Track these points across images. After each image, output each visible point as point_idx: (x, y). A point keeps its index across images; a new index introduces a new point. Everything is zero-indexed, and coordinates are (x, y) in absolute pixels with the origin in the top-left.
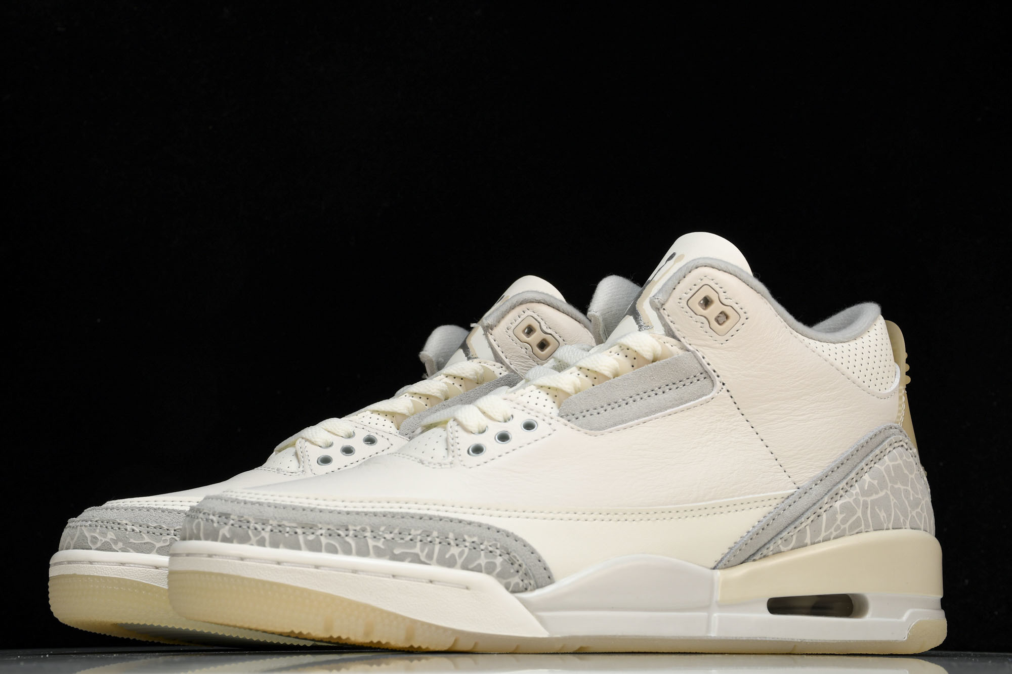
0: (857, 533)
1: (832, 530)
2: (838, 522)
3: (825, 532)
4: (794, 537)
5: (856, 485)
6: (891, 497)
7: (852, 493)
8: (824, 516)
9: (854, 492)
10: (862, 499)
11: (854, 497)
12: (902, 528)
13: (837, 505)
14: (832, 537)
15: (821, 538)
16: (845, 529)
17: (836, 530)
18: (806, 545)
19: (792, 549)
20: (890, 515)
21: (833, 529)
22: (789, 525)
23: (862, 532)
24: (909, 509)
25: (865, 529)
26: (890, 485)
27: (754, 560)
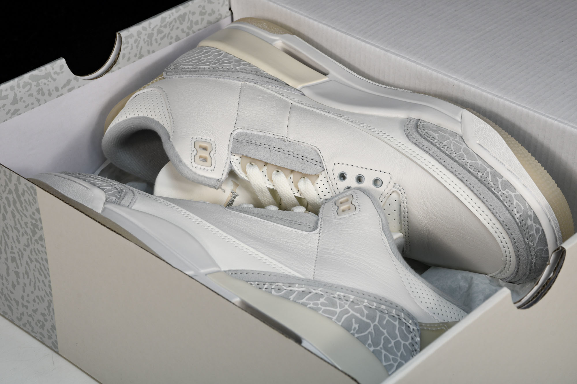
2: (319, 302)
6: (371, 328)
8: (312, 294)
16: (320, 308)
18: (289, 299)
19: (279, 296)
21: (313, 302)
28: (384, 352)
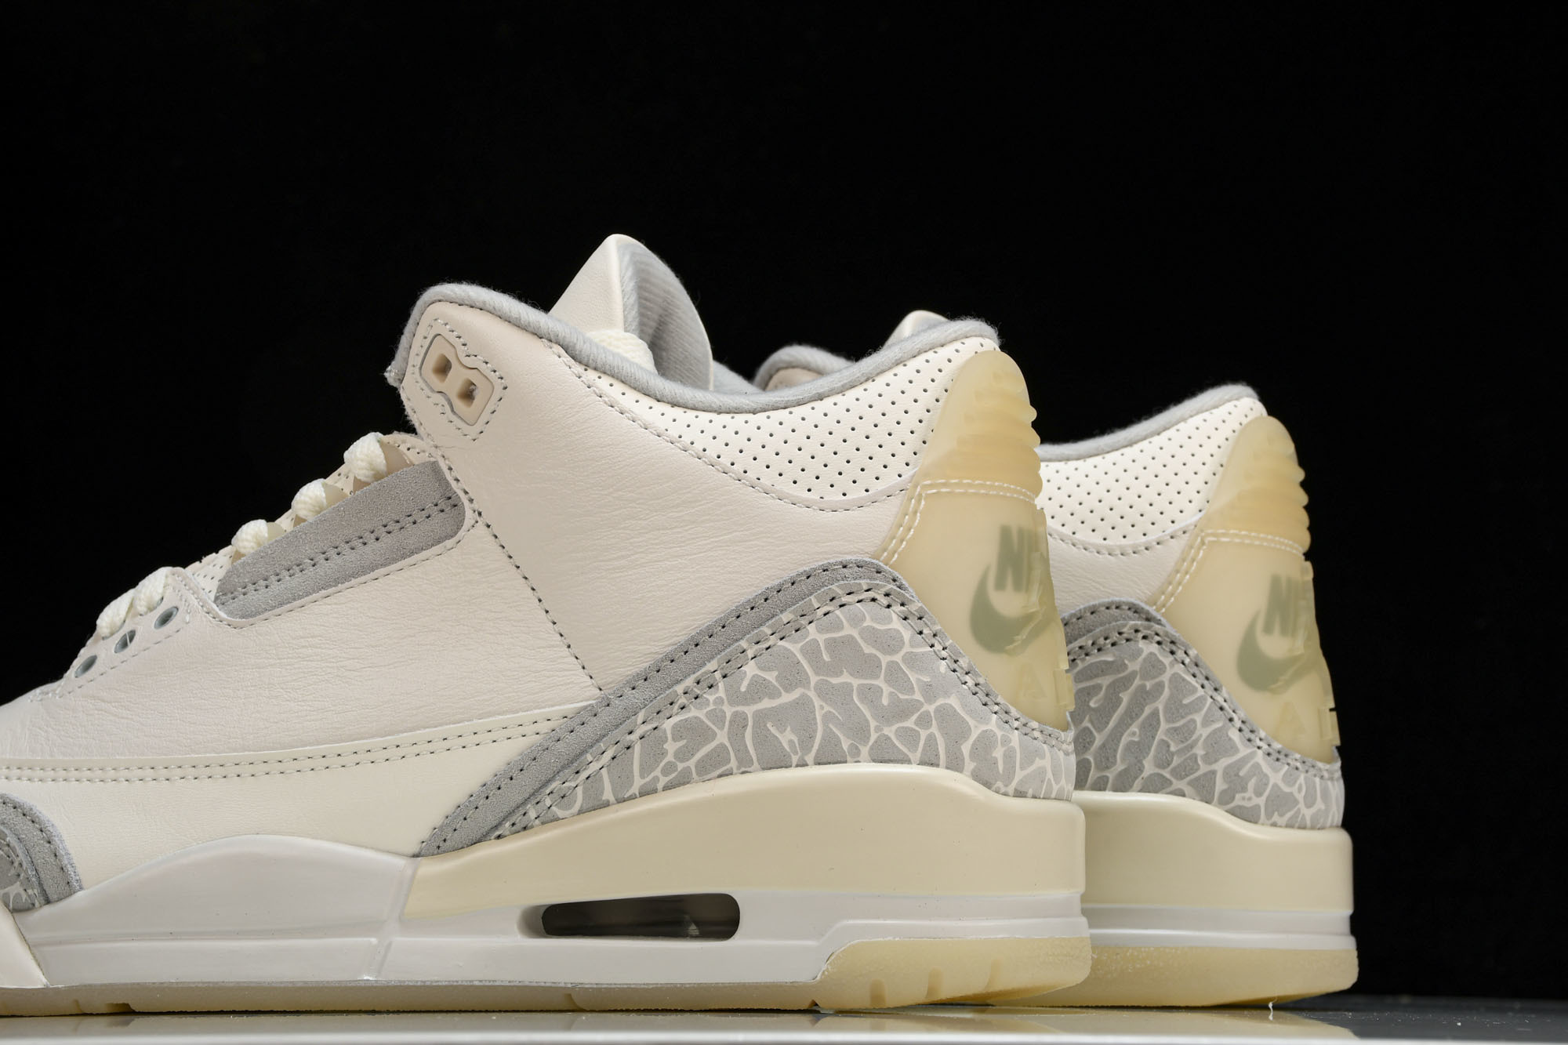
0: (720, 776)
1: (657, 772)
2: (670, 758)
3: (642, 776)
4: (579, 790)
5: (721, 685)
6: (817, 702)
7: (707, 700)
8: (637, 748)
9: (711, 698)
10: (729, 711)
11: (712, 707)
12: (846, 762)
13: (668, 725)
14: (660, 786)
15: (635, 790)
16: (688, 770)
17: (665, 772)
18: (607, 804)
19: (580, 812)
20: (812, 737)
21: (659, 769)
22: (564, 767)
23: (731, 774)
24: (873, 724)
25: (739, 768)
26: (814, 679)
27: (499, 837)
28: (890, 731)
